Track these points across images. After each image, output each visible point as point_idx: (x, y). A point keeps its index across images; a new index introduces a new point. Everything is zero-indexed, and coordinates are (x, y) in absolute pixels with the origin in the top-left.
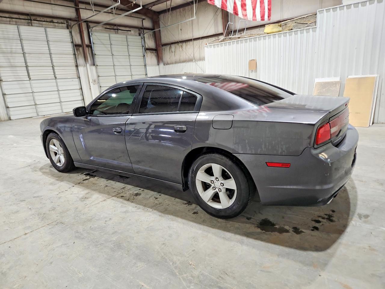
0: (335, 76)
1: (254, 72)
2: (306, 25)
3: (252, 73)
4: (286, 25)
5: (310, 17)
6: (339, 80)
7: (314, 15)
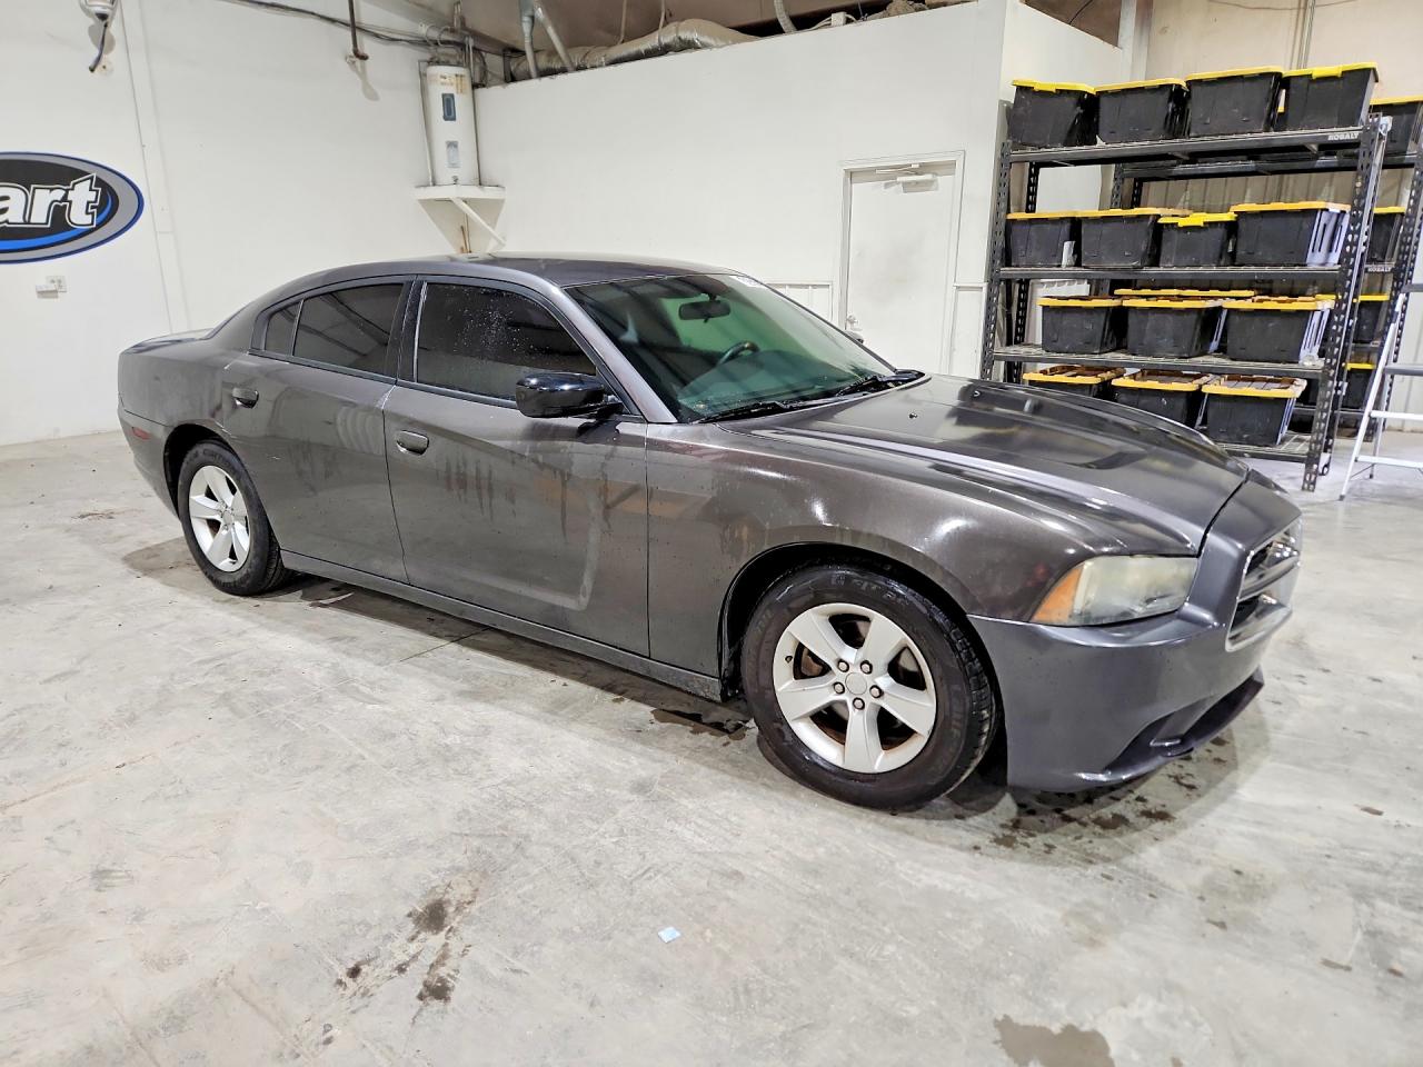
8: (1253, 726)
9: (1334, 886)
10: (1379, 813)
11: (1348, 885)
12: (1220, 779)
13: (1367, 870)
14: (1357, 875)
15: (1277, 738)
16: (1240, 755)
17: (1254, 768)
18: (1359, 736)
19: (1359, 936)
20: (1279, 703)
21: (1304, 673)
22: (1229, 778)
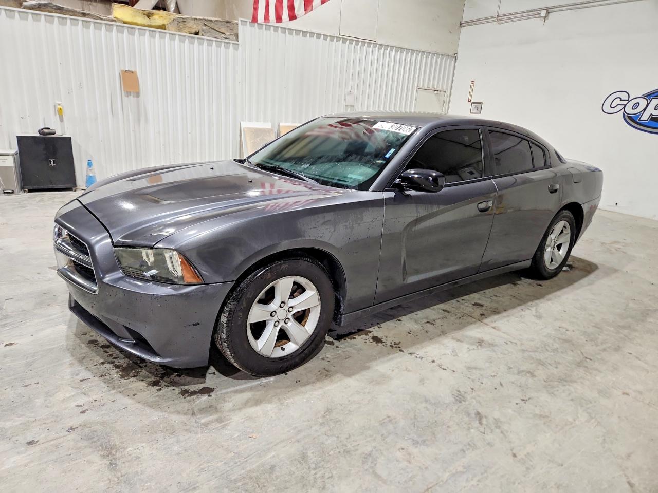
0: (265, 121)
1: (133, 97)
2: (223, 36)
3: (128, 96)
4: (184, 22)
5: (220, 23)
6: (270, 127)
7: (224, 23)
8: (84, 358)
9: (16, 315)
10: (6, 345)
11: (12, 317)
12: (77, 328)
13: (6, 324)
14: (9, 321)
15: (68, 359)
16: (78, 341)
17: (67, 337)
18: (28, 382)
19: (4, 307)
20: (81, 381)
21: (84, 416)
22: (74, 329)
